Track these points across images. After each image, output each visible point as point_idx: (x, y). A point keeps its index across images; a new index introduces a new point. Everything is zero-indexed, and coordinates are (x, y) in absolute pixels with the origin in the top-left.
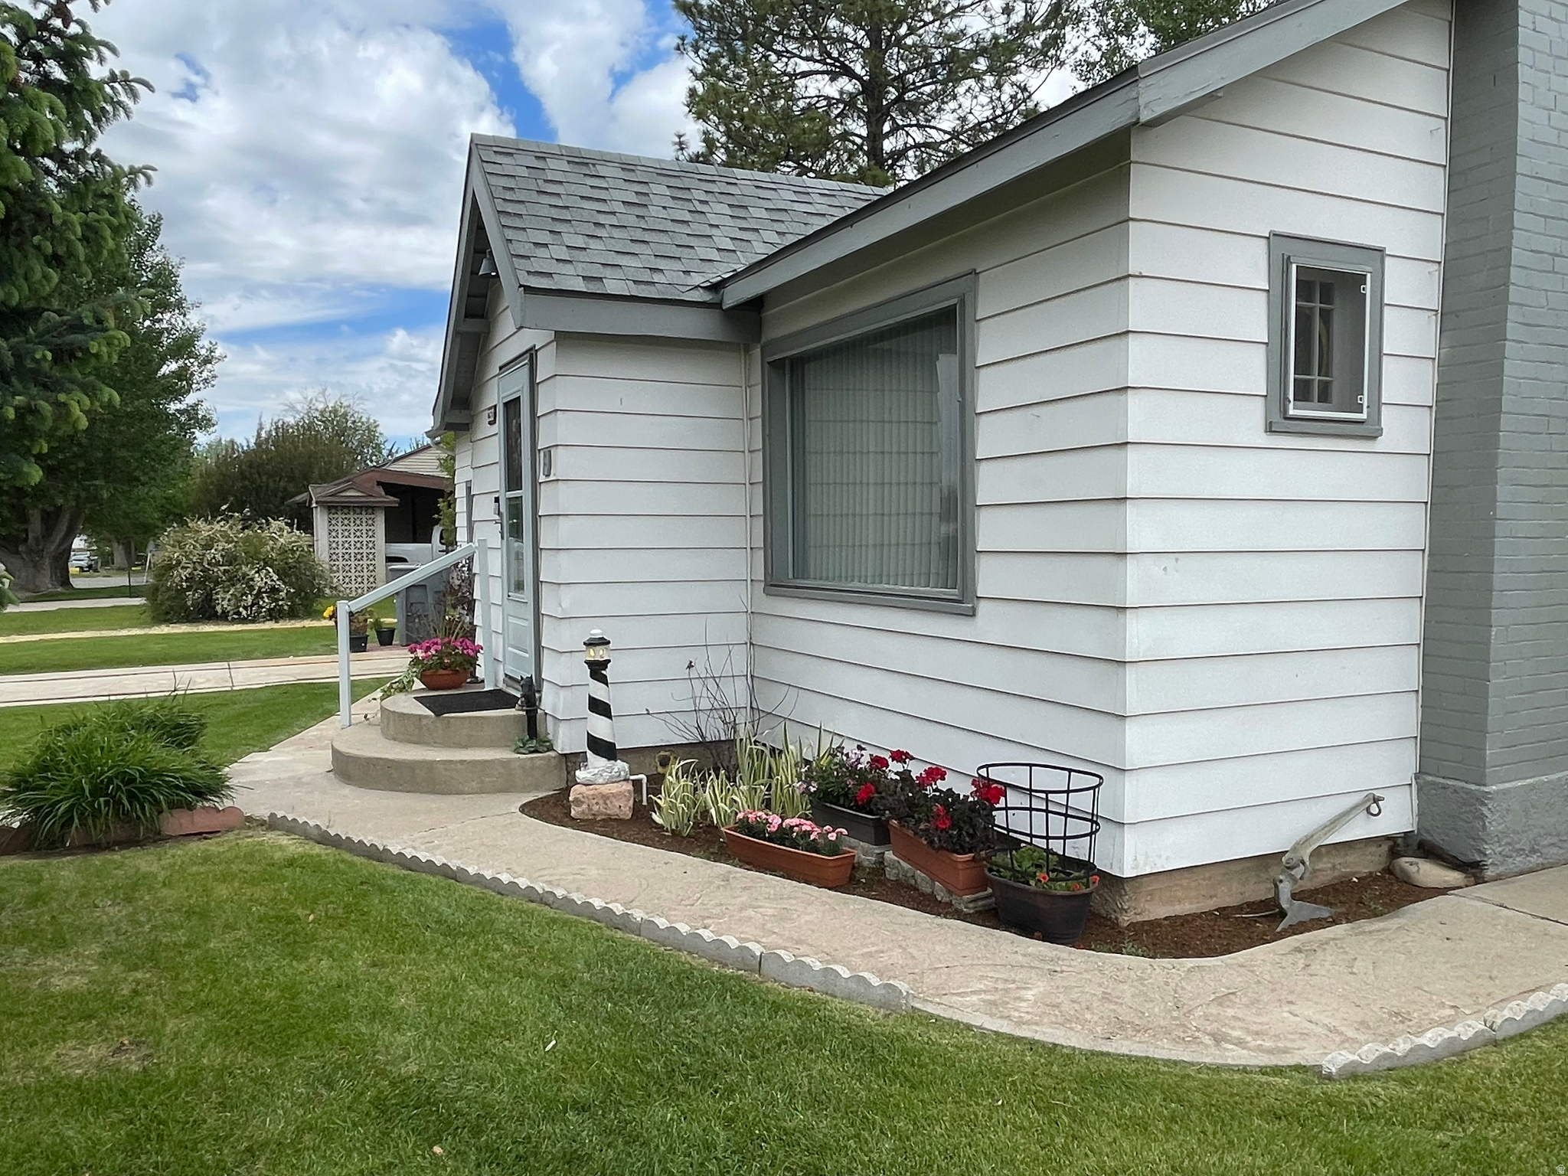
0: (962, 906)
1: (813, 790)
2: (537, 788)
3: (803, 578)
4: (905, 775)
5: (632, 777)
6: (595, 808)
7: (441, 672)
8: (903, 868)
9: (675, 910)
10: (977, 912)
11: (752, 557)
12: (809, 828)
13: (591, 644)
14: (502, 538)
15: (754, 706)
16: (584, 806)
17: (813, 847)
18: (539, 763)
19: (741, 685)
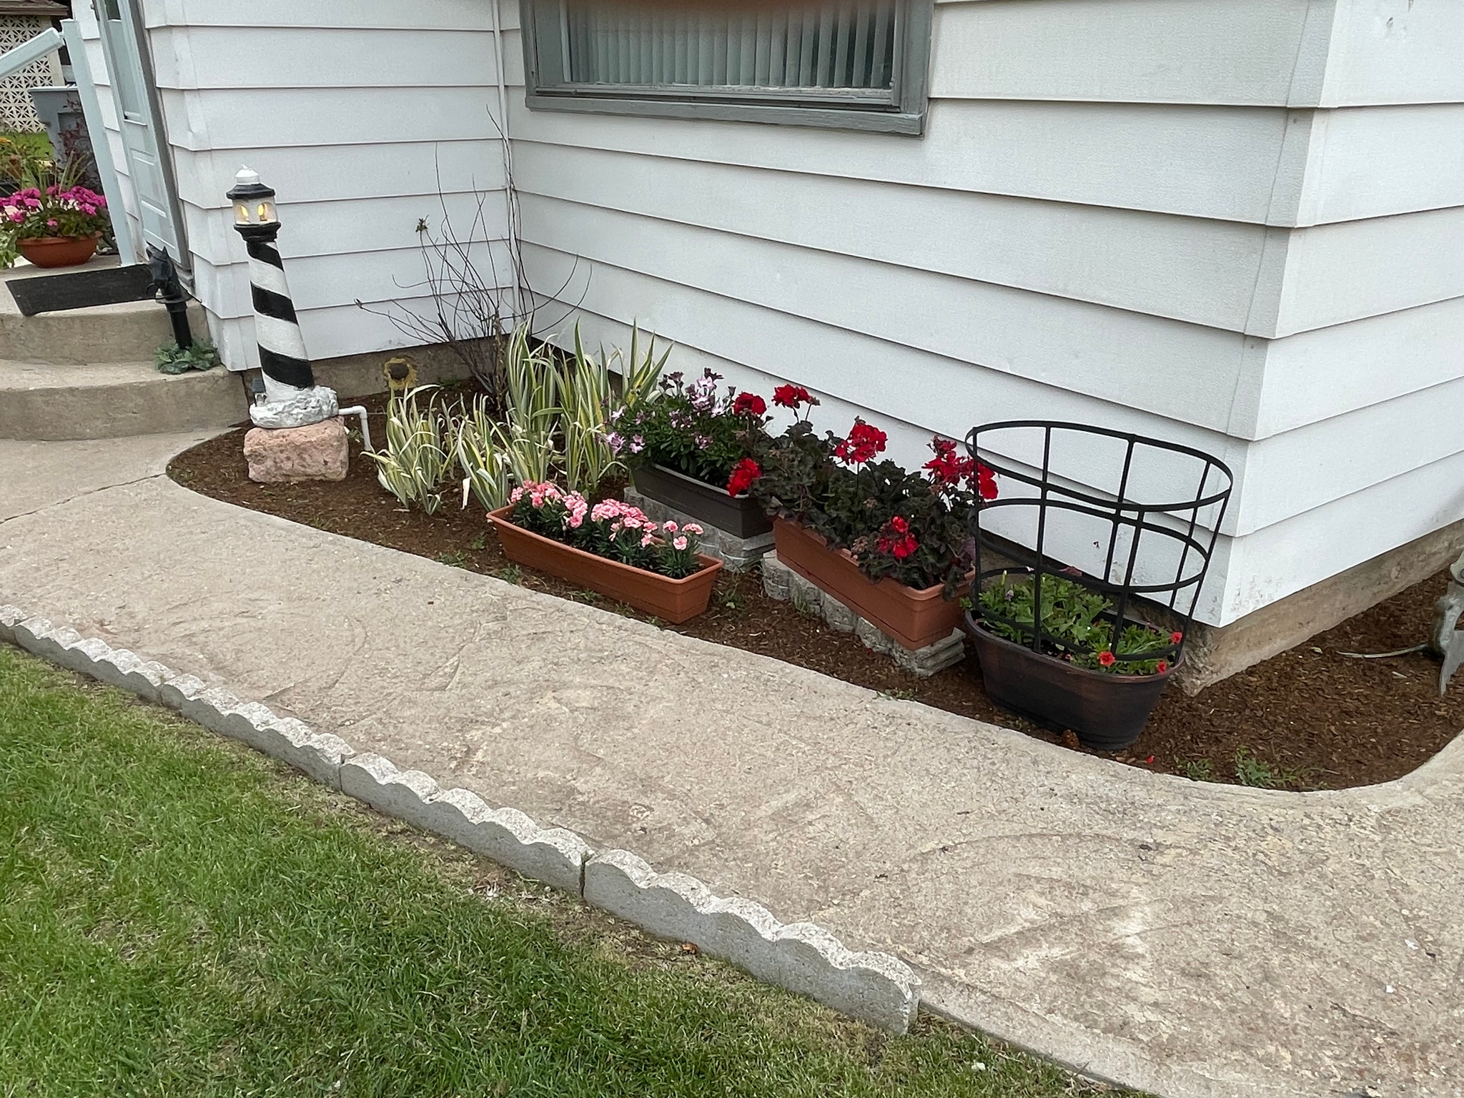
0: (914, 664)
1: (636, 449)
2: (203, 424)
3: (587, 81)
4: (800, 433)
5: (343, 411)
6: (287, 466)
7: (50, 240)
8: (798, 586)
9: (414, 703)
10: (939, 673)
11: (508, 100)
12: (637, 525)
13: (244, 195)
14: (98, 19)
15: (524, 285)
16: (269, 463)
17: (649, 559)
18: (198, 387)
19: (502, 255)
